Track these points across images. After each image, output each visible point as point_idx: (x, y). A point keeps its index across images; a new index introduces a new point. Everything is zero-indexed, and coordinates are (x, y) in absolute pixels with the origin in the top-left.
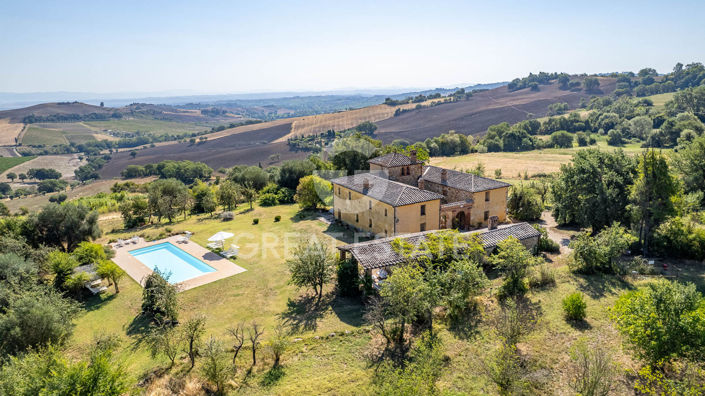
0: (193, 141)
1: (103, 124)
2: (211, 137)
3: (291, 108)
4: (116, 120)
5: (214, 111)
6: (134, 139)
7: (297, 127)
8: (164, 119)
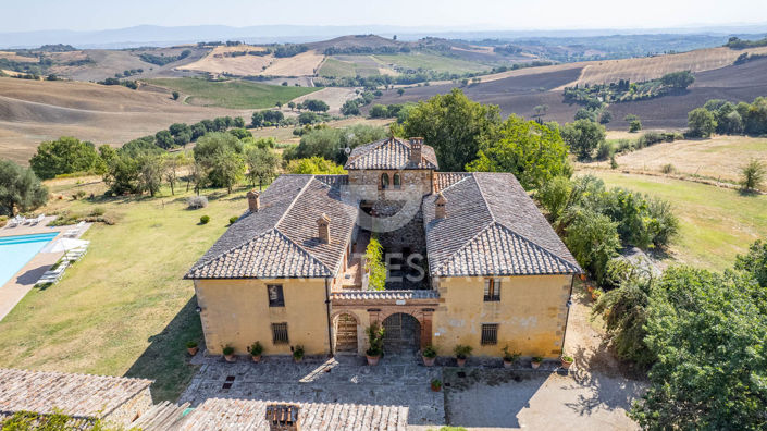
0: (465, 82)
1: (390, 58)
2: (484, 79)
3: (603, 50)
4: (403, 54)
5: (507, 49)
6: (413, 76)
7: (589, 73)
8: (451, 56)
